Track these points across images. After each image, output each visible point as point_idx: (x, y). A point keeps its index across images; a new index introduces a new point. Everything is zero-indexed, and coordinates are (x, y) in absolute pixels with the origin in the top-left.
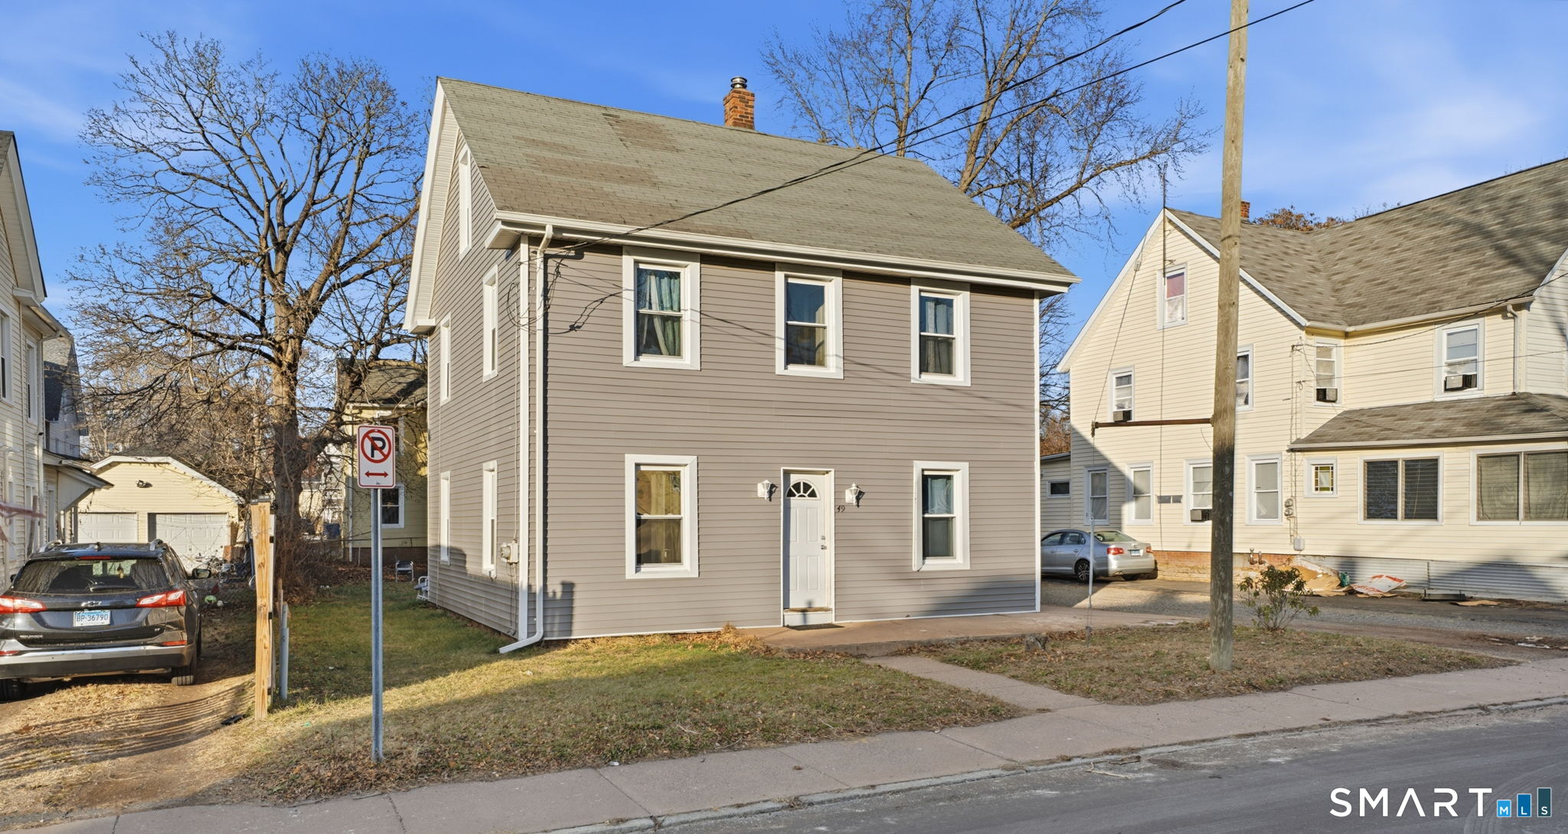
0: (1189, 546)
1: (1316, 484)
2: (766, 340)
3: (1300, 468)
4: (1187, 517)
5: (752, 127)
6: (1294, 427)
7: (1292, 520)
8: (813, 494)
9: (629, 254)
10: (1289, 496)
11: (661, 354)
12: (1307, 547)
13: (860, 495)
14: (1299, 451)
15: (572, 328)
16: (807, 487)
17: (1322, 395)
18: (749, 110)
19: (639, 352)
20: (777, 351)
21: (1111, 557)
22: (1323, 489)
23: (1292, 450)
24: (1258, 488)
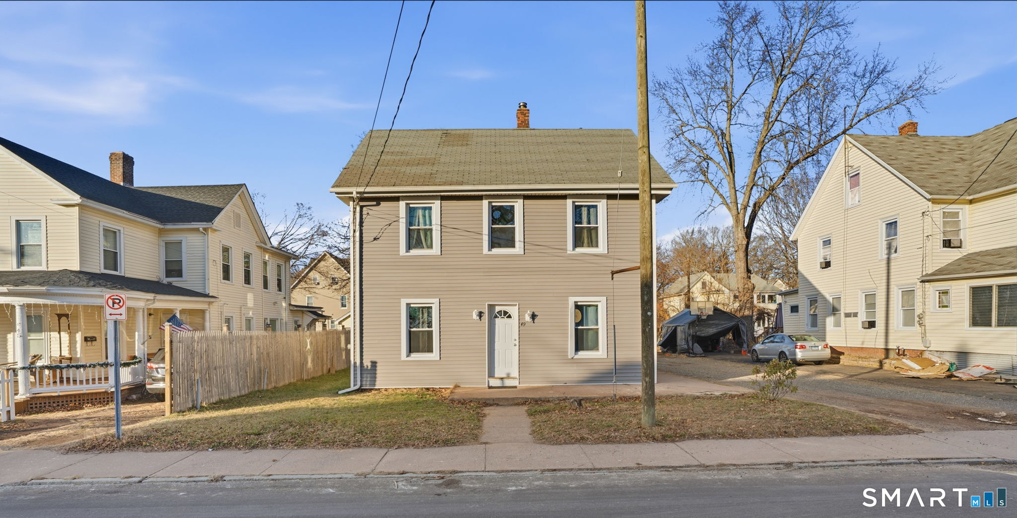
0: (863, 343)
1: (939, 304)
2: (479, 237)
3: (928, 293)
4: (860, 325)
5: (527, 127)
6: (924, 266)
7: (923, 327)
8: (509, 317)
9: (403, 200)
10: (921, 311)
11: (423, 248)
12: (932, 345)
13: (534, 316)
14: (927, 282)
15: (375, 239)
16: (506, 313)
17: (947, 244)
18: (526, 118)
19: (409, 247)
20: (484, 241)
21: (797, 350)
22: (943, 307)
23: (923, 282)
24: (902, 307)
